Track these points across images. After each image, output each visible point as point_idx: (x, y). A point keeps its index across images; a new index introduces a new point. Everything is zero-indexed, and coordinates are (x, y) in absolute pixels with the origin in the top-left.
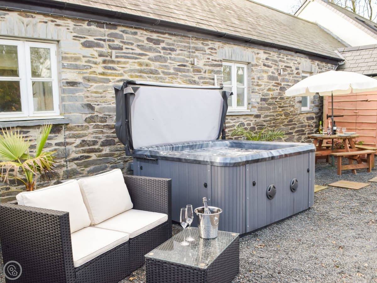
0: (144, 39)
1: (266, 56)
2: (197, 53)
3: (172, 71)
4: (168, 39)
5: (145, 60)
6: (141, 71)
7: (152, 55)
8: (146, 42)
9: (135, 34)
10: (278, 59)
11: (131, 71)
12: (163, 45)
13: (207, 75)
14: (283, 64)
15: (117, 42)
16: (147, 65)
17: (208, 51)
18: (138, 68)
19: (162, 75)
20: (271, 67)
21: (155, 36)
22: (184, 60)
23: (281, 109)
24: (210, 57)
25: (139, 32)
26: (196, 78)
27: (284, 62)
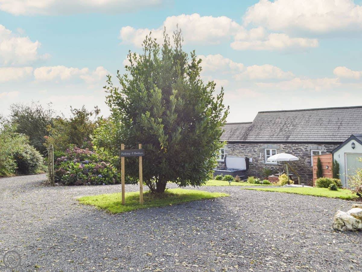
0: (240, 145)
1: (285, 146)
2: (255, 147)
3: (247, 152)
4: (246, 145)
5: (240, 150)
6: (240, 152)
7: (242, 149)
8: (241, 146)
9: (238, 145)
10: (291, 146)
11: (237, 152)
12: (245, 146)
13: (258, 153)
14: (295, 147)
15: (234, 147)
16: (241, 151)
17: (259, 146)
18: (239, 152)
19: (245, 153)
20: (288, 149)
21: (243, 145)
22: (251, 149)
23: (295, 164)
24: (260, 148)
25: (239, 144)
26: (255, 154)
27: (296, 147)
